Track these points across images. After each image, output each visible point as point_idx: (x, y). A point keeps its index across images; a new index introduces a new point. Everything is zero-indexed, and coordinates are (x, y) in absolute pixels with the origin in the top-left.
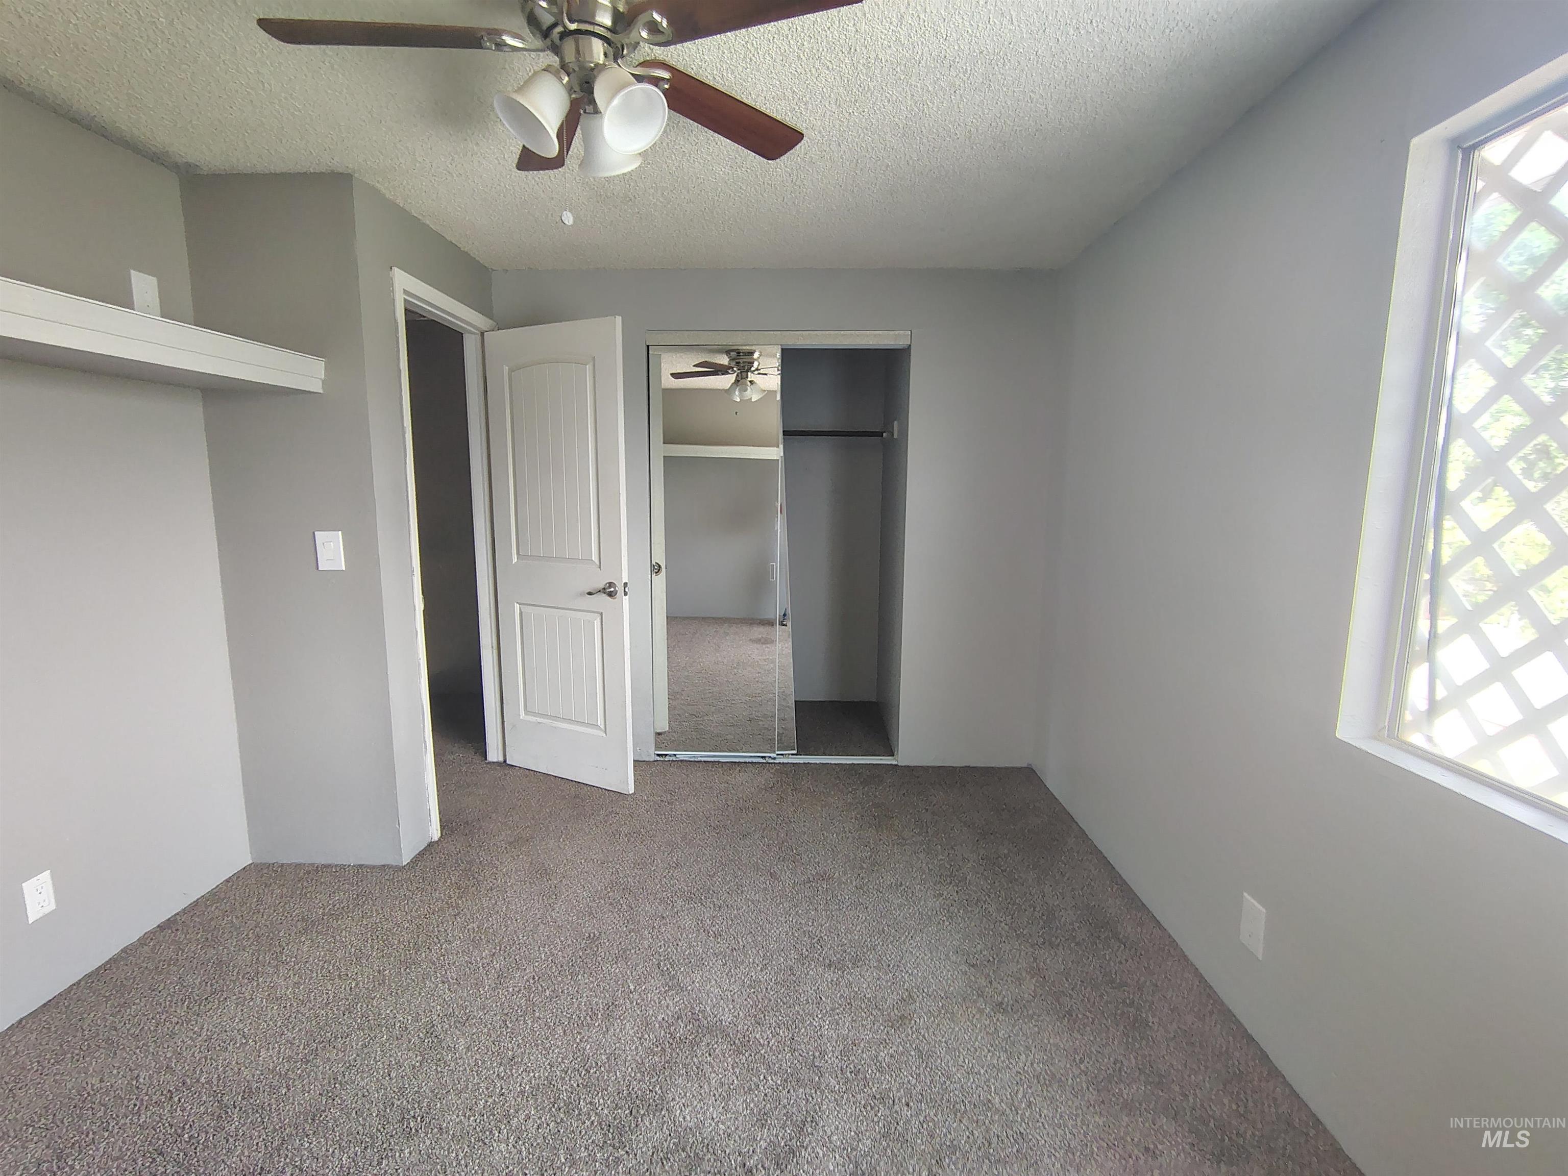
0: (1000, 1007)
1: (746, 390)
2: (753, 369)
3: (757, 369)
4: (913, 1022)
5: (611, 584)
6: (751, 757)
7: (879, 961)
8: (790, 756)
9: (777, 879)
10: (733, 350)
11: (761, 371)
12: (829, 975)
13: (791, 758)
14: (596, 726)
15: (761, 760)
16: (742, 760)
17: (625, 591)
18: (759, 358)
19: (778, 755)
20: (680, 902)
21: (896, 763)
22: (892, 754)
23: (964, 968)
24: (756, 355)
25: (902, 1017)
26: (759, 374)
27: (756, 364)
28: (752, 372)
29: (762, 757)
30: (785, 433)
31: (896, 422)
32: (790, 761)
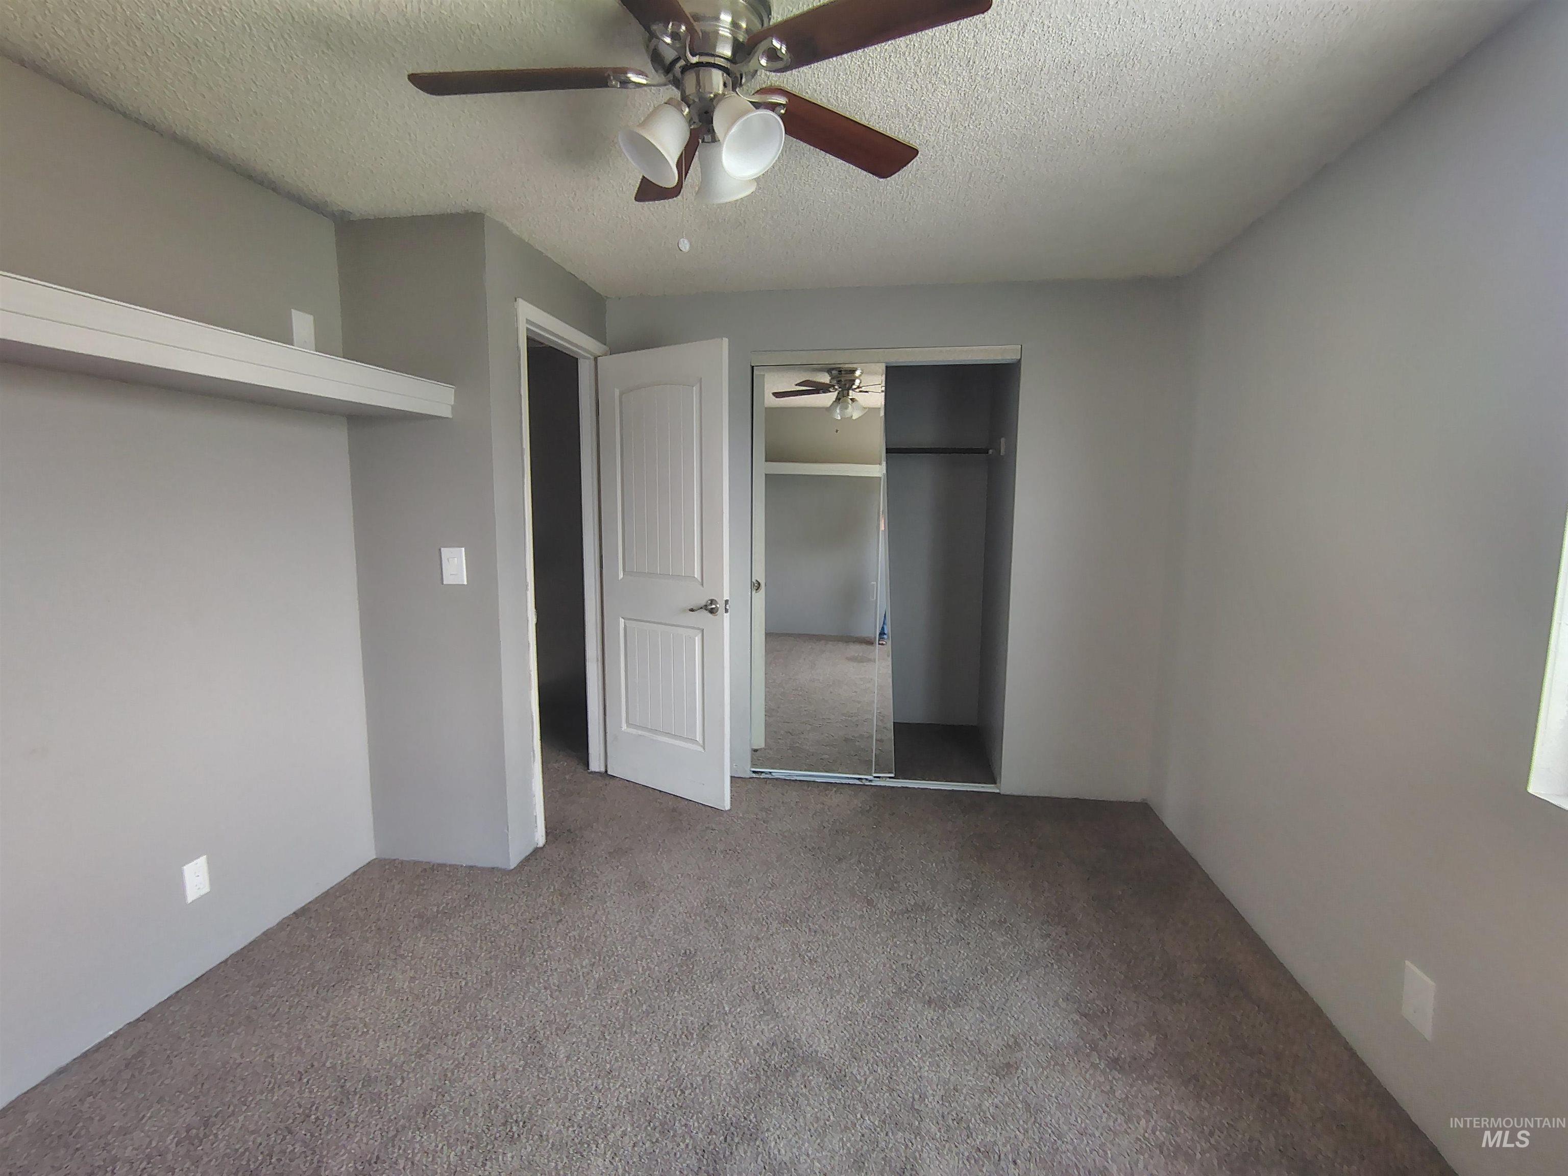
0: (1115, 1063)
1: (847, 408)
2: (854, 387)
3: (859, 387)
4: (1020, 1071)
5: (712, 602)
6: (848, 778)
7: (983, 1002)
8: (888, 779)
9: (874, 907)
10: (833, 369)
11: (863, 389)
12: (930, 1013)
13: (887, 781)
14: (694, 741)
15: (858, 782)
16: (838, 781)
17: (726, 608)
18: (860, 375)
19: (875, 777)
20: (775, 924)
21: (998, 791)
22: (993, 781)
23: (1076, 1017)
24: (858, 373)
25: (1008, 1065)
26: (861, 391)
27: (857, 382)
28: (853, 390)
29: (859, 779)
30: (888, 451)
31: (1003, 440)
32: (888, 784)
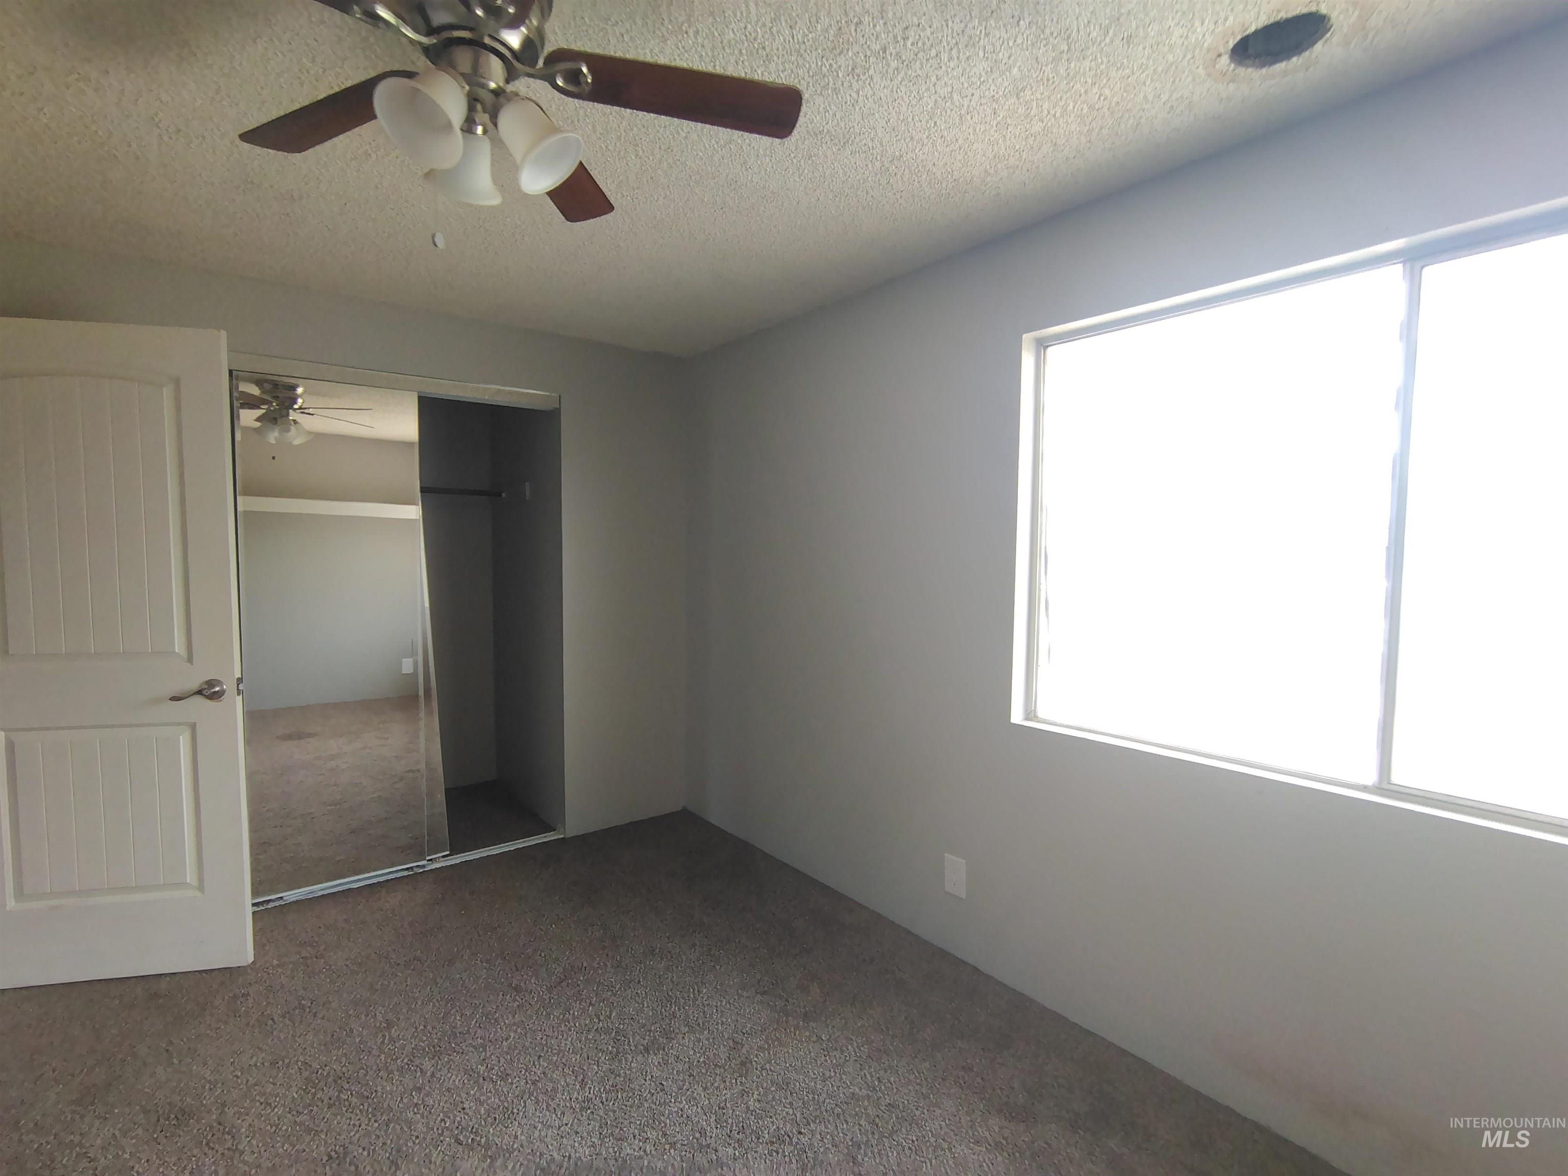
1: (288, 430)
2: (296, 407)
3: (300, 408)
4: (754, 1063)
6: (397, 871)
7: (687, 1025)
8: (442, 859)
9: (526, 991)
10: (266, 381)
11: (306, 411)
12: (654, 1059)
13: (441, 861)
15: (406, 873)
16: (381, 879)
17: (238, 689)
18: (303, 394)
19: (428, 860)
20: (427, 1065)
21: (562, 836)
22: (550, 829)
23: (759, 997)
24: (300, 390)
25: (743, 1064)
26: (302, 412)
27: (300, 401)
28: (295, 410)
29: (407, 869)
31: (527, 484)
32: (443, 864)
